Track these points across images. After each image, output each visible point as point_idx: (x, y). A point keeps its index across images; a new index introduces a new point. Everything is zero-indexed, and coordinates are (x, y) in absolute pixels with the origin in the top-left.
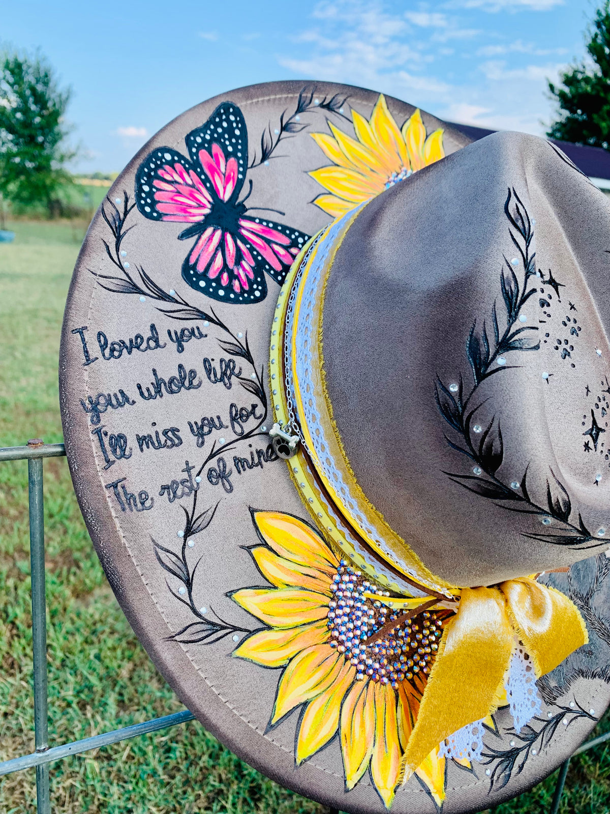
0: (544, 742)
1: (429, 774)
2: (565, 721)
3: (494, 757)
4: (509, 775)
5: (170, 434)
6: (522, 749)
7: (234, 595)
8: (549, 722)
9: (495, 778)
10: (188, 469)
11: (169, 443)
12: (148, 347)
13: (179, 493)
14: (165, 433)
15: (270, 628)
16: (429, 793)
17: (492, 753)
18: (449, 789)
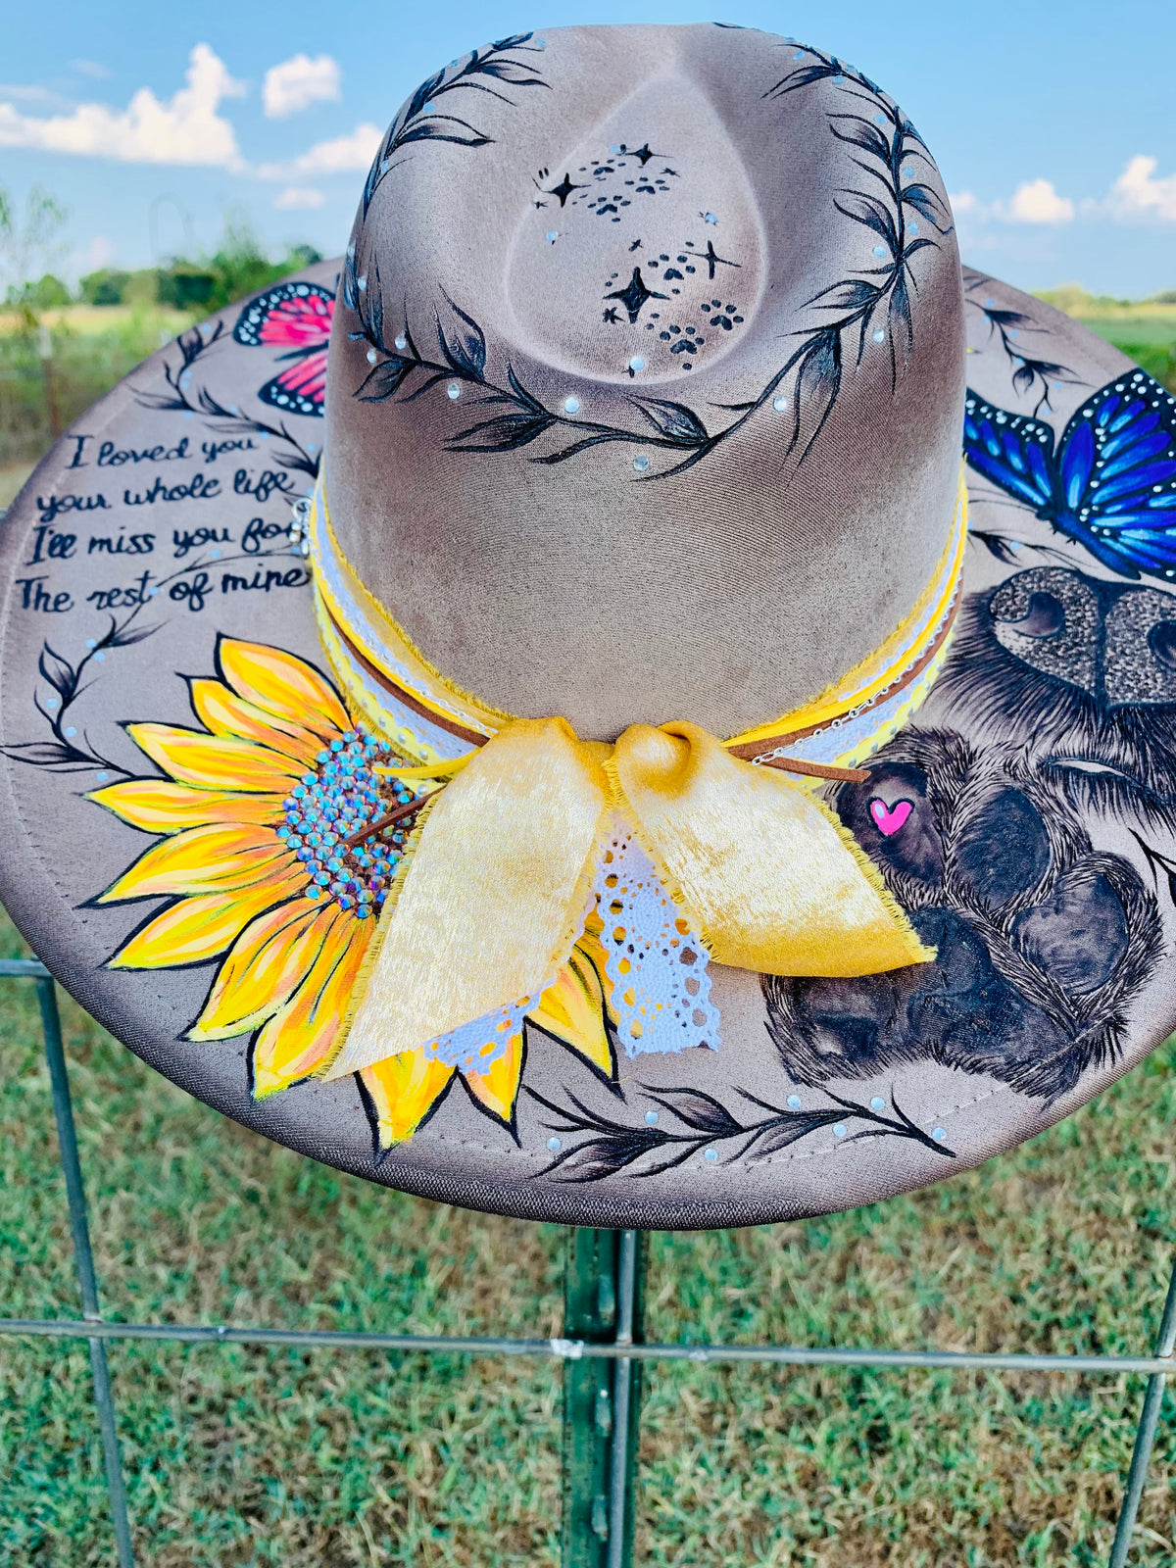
0: (754, 1148)
1: (393, 1090)
2: (839, 1128)
3: (585, 1125)
4: (614, 1171)
5: (140, 541)
6: (677, 1139)
7: (131, 728)
8: (787, 1117)
9: (570, 1161)
10: (144, 580)
11: (134, 548)
12: (167, 457)
13: (115, 602)
14: (133, 539)
15: (169, 779)
16: (373, 1120)
17: (583, 1116)
18: (430, 1131)
